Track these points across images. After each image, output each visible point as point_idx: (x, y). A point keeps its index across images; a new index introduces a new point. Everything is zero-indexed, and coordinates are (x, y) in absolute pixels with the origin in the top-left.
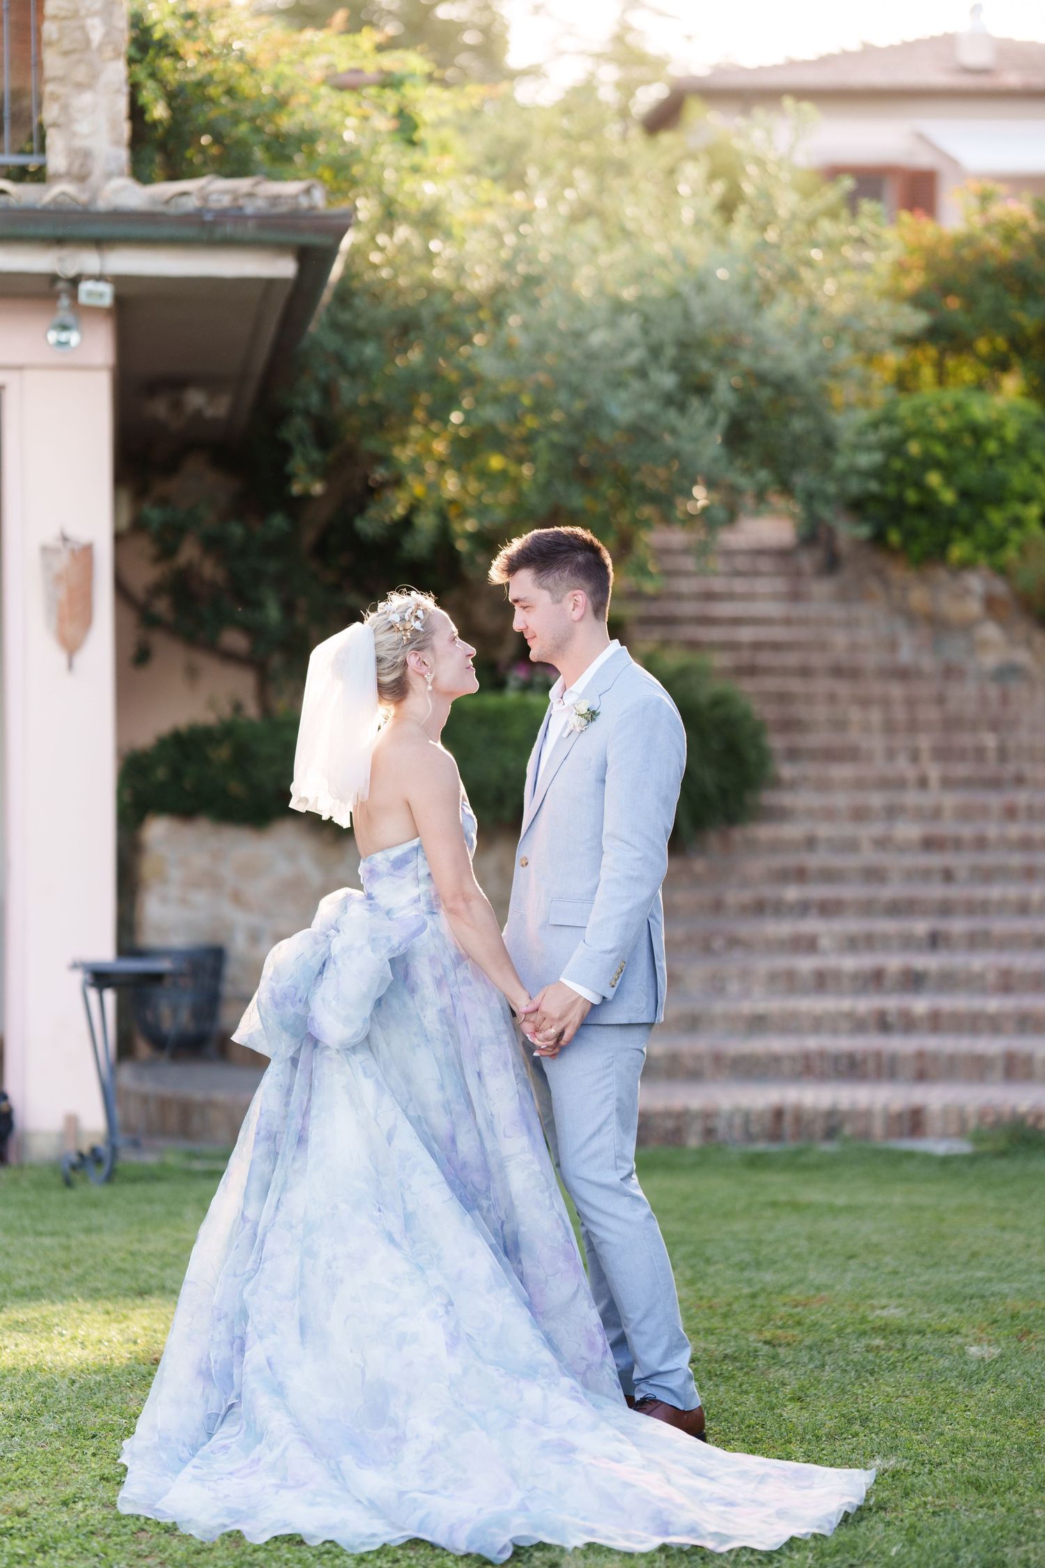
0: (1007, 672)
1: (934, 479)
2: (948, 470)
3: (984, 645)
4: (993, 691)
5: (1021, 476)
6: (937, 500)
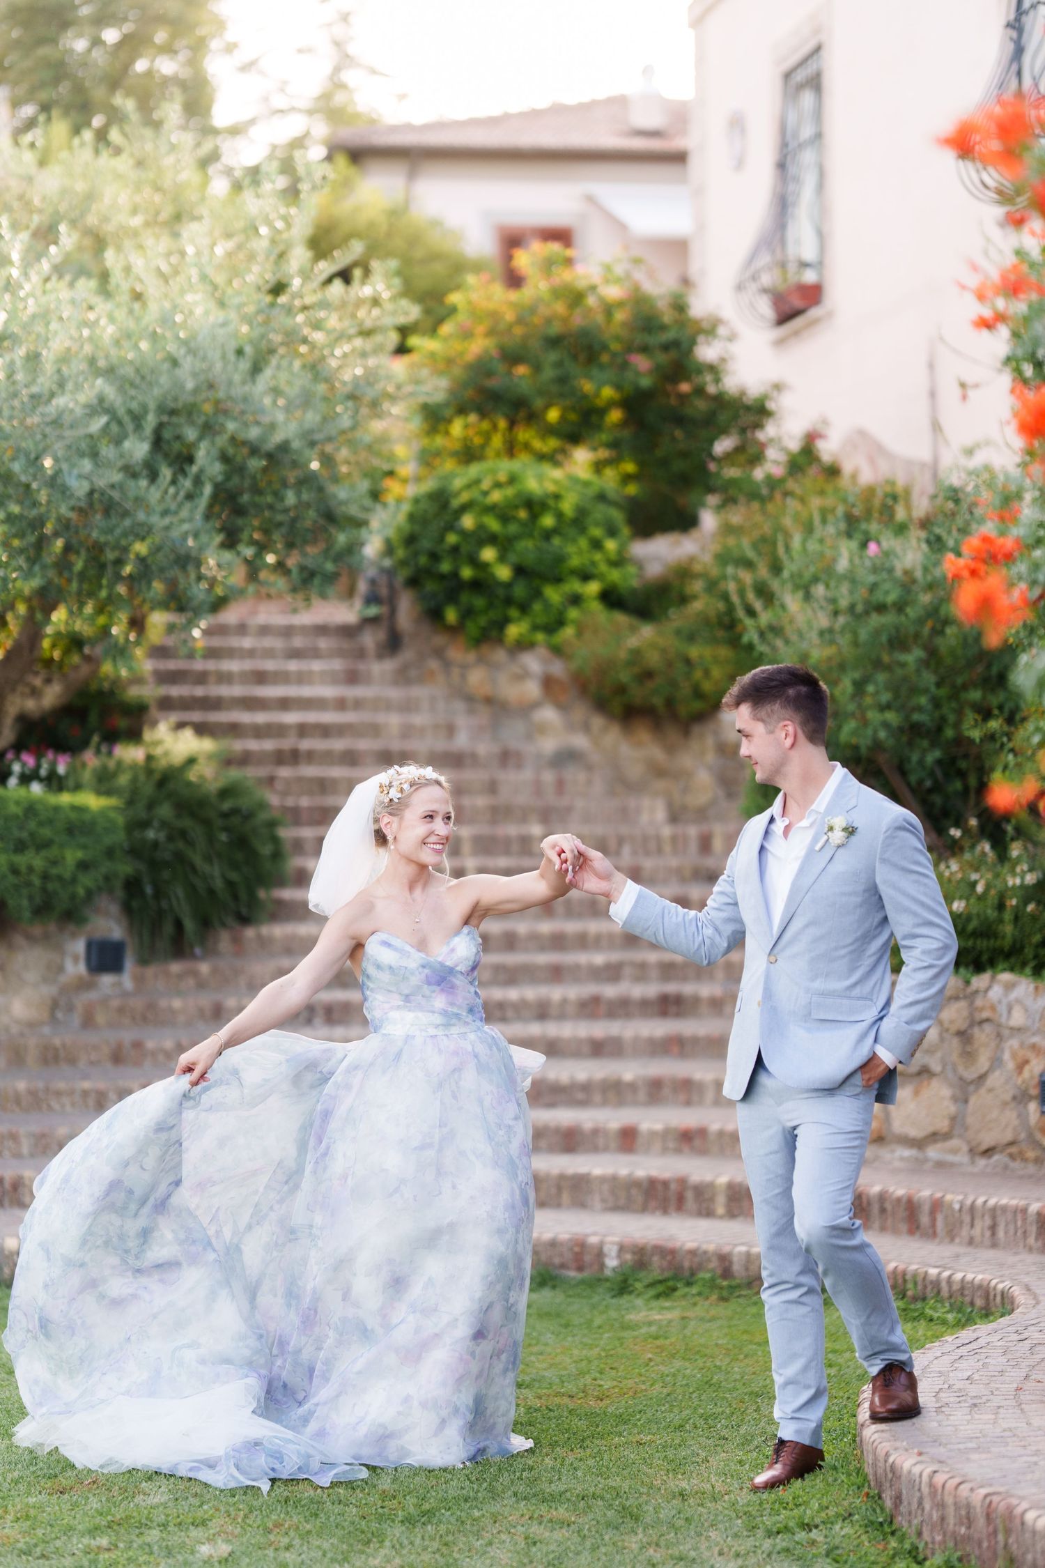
0: (566, 757)
1: (488, 554)
2: (504, 544)
3: (542, 729)
4: (548, 777)
5: (580, 552)
6: (493, 576)
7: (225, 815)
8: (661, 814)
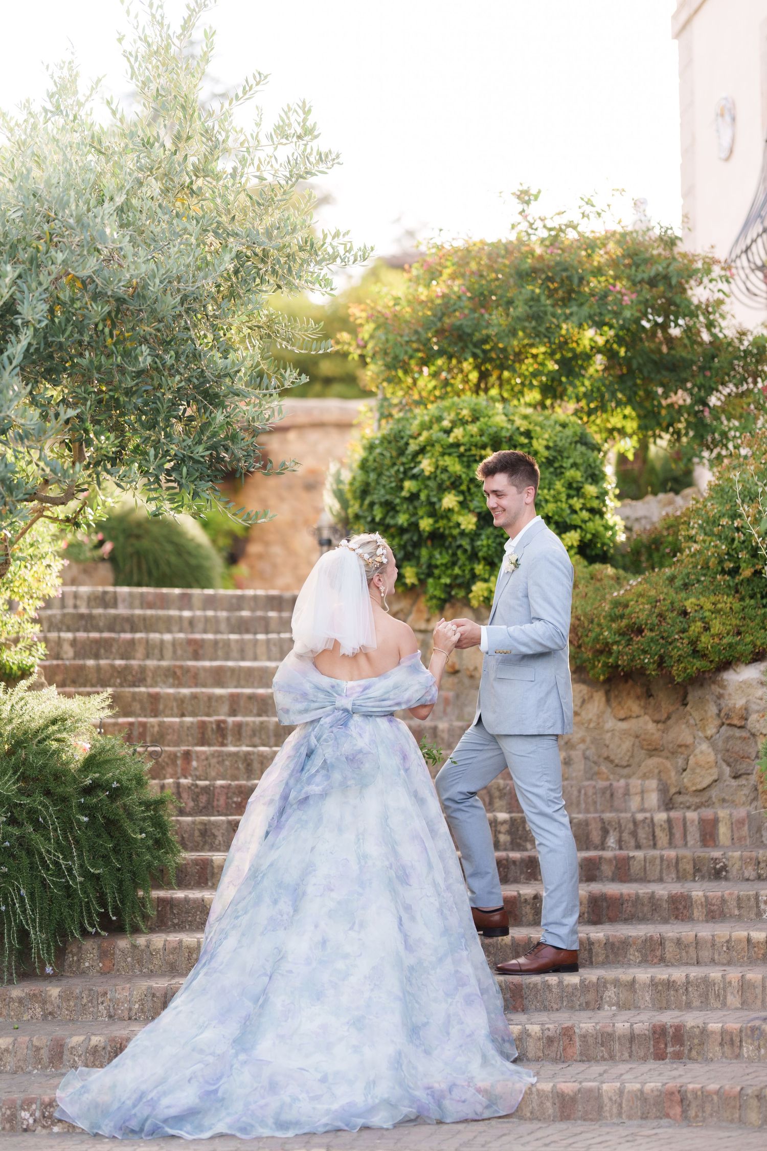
5: (556, 500)
6: (458, 525)
7: (88, 791)
8: (653, 799)
